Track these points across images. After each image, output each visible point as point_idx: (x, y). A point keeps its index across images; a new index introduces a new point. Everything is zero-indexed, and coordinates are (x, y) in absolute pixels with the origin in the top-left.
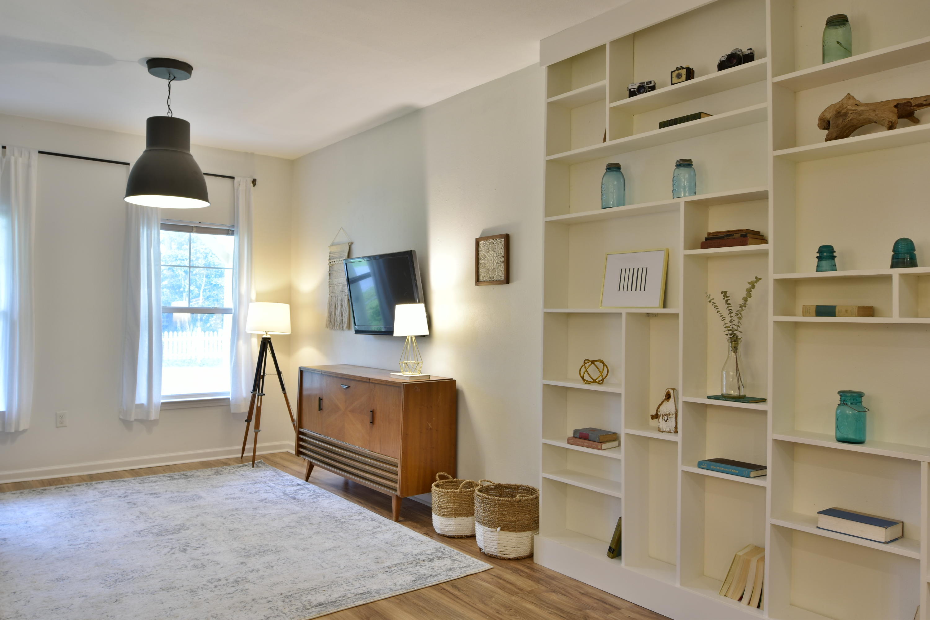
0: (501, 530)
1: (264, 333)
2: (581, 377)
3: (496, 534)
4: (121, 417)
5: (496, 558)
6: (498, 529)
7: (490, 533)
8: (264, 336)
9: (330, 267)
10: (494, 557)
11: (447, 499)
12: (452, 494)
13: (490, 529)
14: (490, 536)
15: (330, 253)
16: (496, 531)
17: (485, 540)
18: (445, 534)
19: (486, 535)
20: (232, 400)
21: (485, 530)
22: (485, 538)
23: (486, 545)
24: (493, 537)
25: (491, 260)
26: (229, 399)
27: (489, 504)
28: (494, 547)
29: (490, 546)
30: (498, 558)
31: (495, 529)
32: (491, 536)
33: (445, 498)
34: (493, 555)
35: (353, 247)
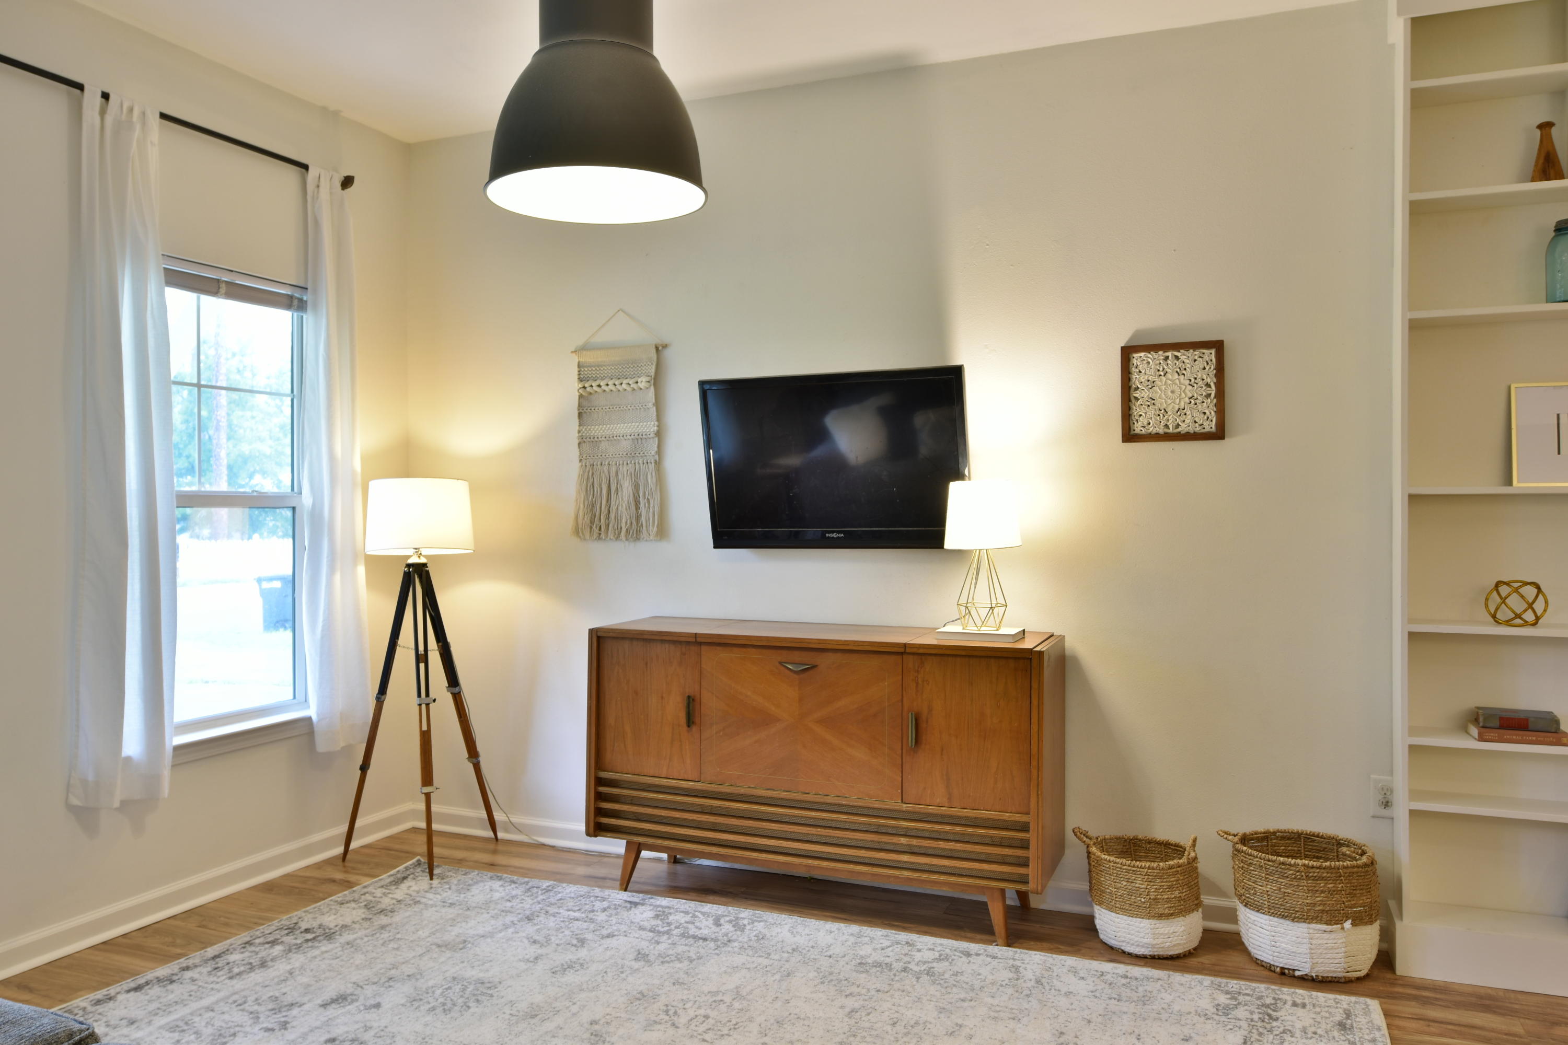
0: (1353, 924)
1: (410, 552)
2: (1490, 614)
3: (1341, 934)
4: (75, 801)
5: (1334, 982)
6: (1347, 925)
7: (1326, 936)
8: (411, 561)
9: (581, 396)
10: (1330, 982)
11: (1170, 882)
12: (1179, 869)
13: (1329, 928)
14: (1325, 942)
15: (579, 366)
16: (1343, 928)
17: (1313, 951)
18: (1161, 953)
19: (1314, 942)
20: (319, 721)
21: (1311, 931)
22: (1312, 947)
23: (1315, 961)
24: (1335, 941)
25: (1173, 392)
26: (310, 719)
27: (1322, 878)
28: (1336, 961)
29: (1326, 961)
30: (1338, 982)
31: (1339, 926)
32: (1329, 942)
33: (1165, 880)
34: (1328, 977)
35: (668, 354)
